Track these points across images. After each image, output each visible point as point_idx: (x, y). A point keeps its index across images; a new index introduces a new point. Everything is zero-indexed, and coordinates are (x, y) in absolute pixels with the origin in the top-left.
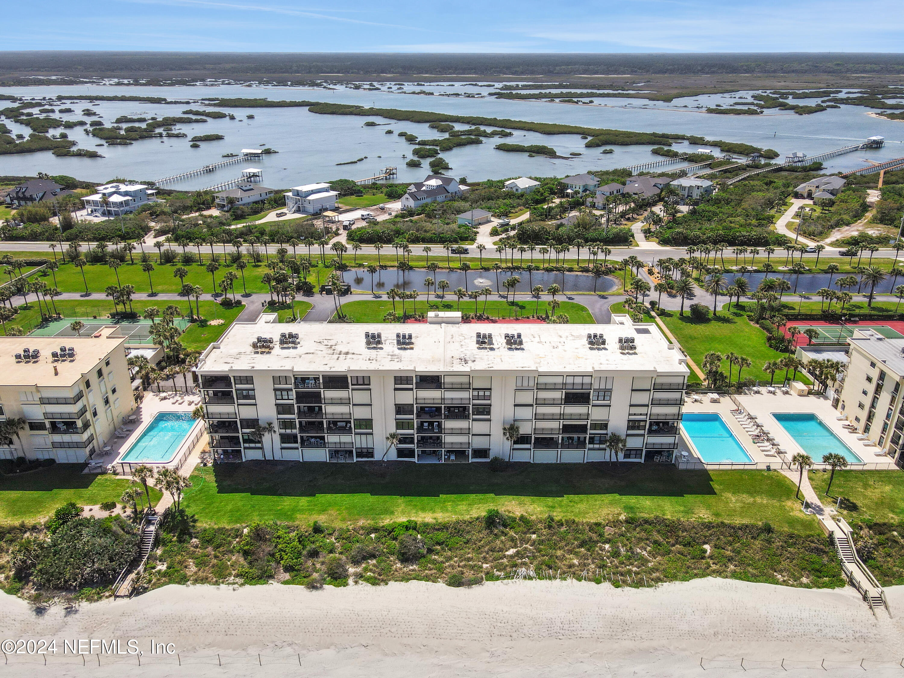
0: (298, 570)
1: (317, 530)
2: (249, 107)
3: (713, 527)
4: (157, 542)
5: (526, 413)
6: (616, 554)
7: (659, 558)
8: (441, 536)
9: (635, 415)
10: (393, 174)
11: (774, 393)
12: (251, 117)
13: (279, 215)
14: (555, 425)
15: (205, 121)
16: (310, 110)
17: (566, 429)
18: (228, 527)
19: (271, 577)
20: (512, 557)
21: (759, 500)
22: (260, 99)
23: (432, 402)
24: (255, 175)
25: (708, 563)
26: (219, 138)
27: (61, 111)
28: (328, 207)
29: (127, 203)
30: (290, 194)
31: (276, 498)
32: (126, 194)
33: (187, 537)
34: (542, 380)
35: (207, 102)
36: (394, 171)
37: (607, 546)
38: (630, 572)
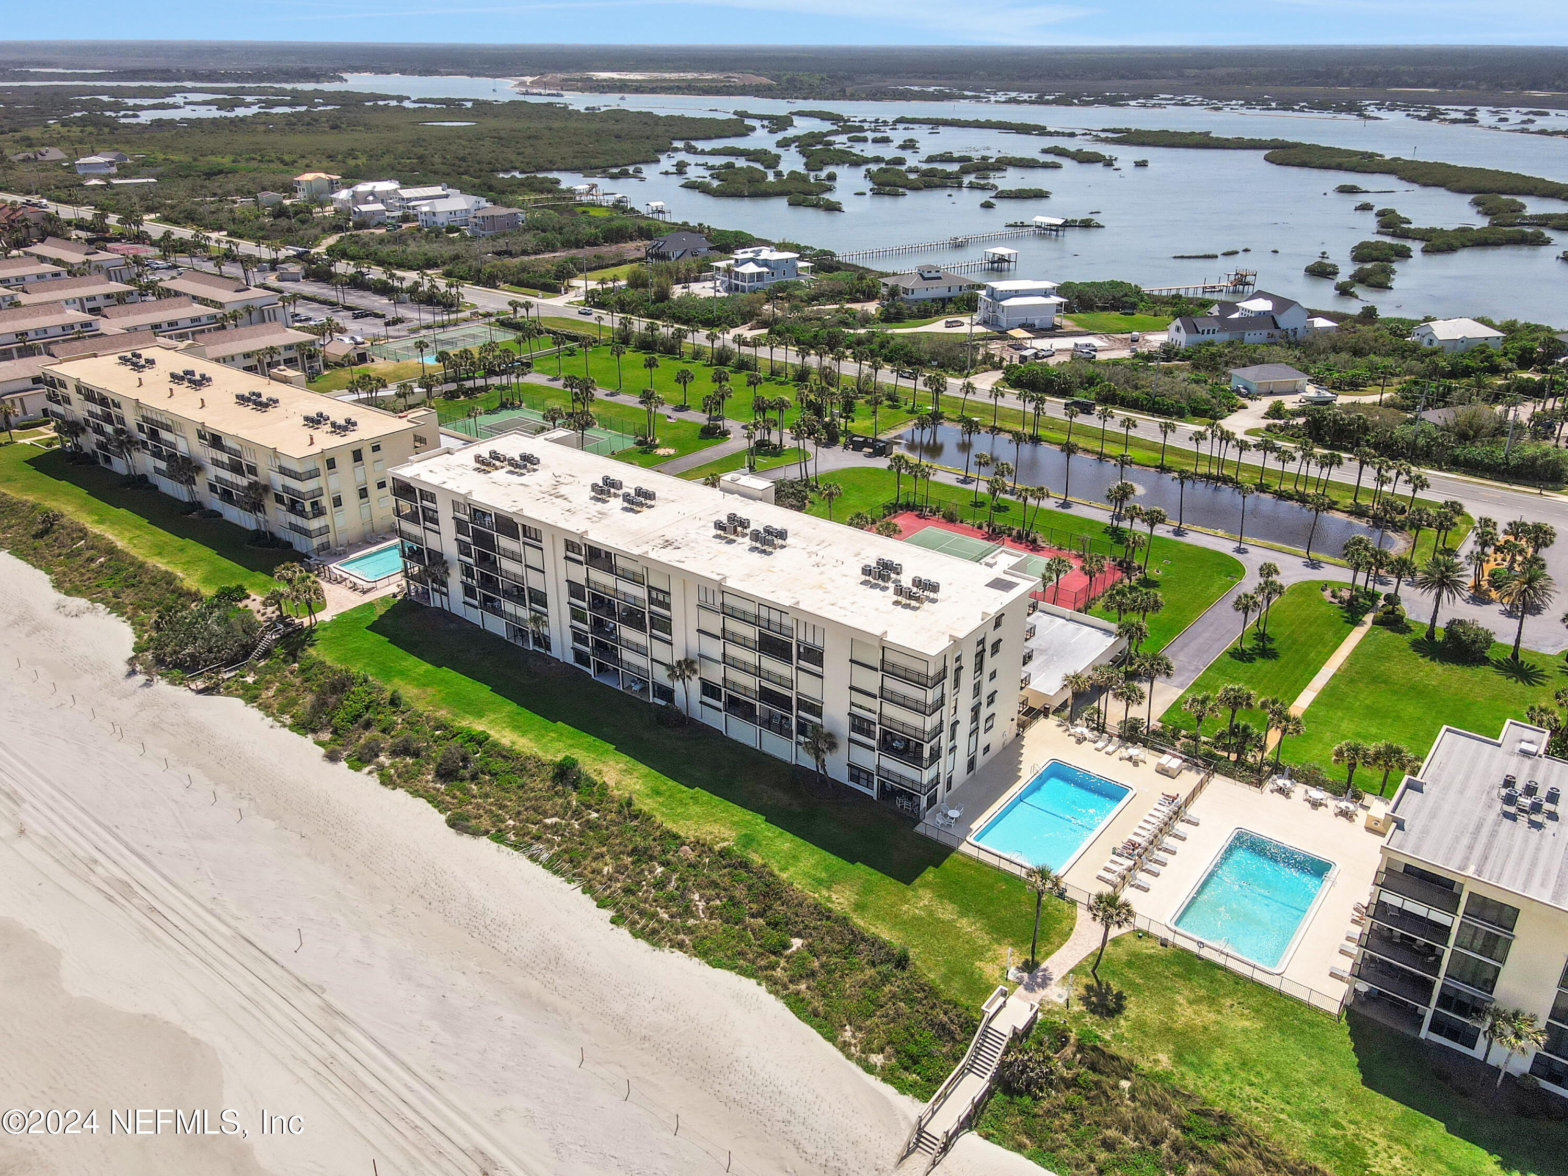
0: (340, 736)
1: (394, 701)
2: (1165, 146)
3: (828, 918)
4: (267, 654)
5: (714, 649)
6: (660, 885)
7: (717, 922)
8: (498, 765)
9: (861, 707)
10: (1248, 284)
11: (1316, 804)
12: (1142, 164)
13: (949, 325)
14: (751, 682)
15: (1057, 166)
16: (1266, 158)
17: (766, 695)
18: (329, 663)
19: (314, 731)
20: (546, 826)
21: (965, 925)
22: (1200, 134)
23: (602, 589)
24: (1002, 259)
25: (778, 964)
26: (1040, 195)
27: (875, 141)
28: (1037, 322)
29: (760, 276)
30: (983, 293)
31: (400, 652)
32: (765, 263)
33: (291, 658)
34: (730, 601)
35: (1103, 135)
36: (1249, 279)
37: (659, 870)
38: (654, 916)
